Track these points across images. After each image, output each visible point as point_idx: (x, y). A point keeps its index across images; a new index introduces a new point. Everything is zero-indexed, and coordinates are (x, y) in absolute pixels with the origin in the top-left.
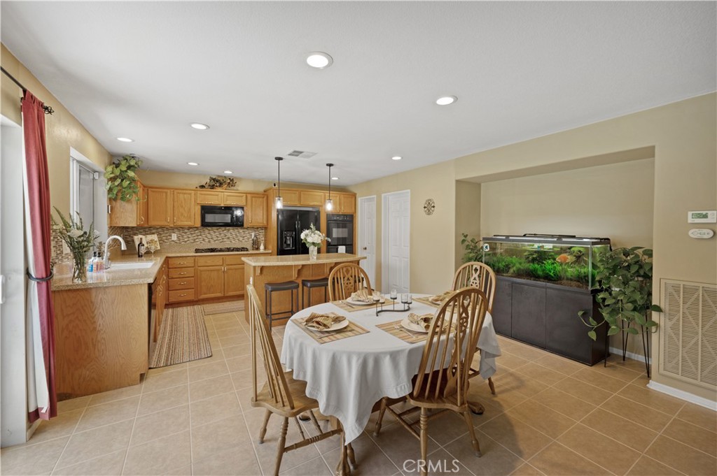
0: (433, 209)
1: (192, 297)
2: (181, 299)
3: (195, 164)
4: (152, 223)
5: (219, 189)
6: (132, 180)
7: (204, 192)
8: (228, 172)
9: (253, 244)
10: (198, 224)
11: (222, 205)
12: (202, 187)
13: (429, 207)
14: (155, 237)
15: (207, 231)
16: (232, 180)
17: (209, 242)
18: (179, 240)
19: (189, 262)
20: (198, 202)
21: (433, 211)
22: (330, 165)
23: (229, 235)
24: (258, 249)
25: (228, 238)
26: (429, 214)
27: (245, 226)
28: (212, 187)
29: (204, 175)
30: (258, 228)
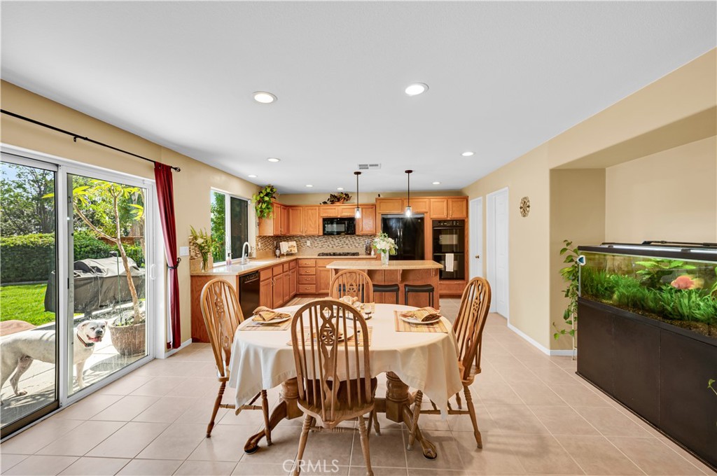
0: (528, 209)
1: (313, 291)
2: (307, 291)
3: (311, 186)
4: (292, 233)
5: (338, 204)
6: (268, 203)
7: (325, 207)
8: (340, 189)
9: (366, 249)
10: (321, 233)
11: (339, 217)
12: (325, 203)
13: (525, 207)
14: (294, 243)
15: (331, 239)
16: (346, 195)
17: (333, 247)
18: (312, 245)
19: (312, 263)
20: (321, 215)
21: (528, 212)
22: (409, 172)
23: (347, 242)
24: (370, 254)
25: (347, 244)
26: (524, 216)
27: (357, 234)
28: (333, 202)
29: (324, 193)
30: (371, 236)
